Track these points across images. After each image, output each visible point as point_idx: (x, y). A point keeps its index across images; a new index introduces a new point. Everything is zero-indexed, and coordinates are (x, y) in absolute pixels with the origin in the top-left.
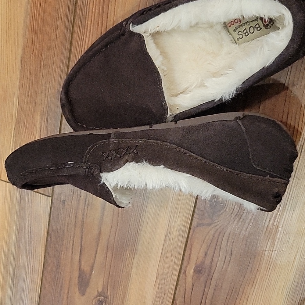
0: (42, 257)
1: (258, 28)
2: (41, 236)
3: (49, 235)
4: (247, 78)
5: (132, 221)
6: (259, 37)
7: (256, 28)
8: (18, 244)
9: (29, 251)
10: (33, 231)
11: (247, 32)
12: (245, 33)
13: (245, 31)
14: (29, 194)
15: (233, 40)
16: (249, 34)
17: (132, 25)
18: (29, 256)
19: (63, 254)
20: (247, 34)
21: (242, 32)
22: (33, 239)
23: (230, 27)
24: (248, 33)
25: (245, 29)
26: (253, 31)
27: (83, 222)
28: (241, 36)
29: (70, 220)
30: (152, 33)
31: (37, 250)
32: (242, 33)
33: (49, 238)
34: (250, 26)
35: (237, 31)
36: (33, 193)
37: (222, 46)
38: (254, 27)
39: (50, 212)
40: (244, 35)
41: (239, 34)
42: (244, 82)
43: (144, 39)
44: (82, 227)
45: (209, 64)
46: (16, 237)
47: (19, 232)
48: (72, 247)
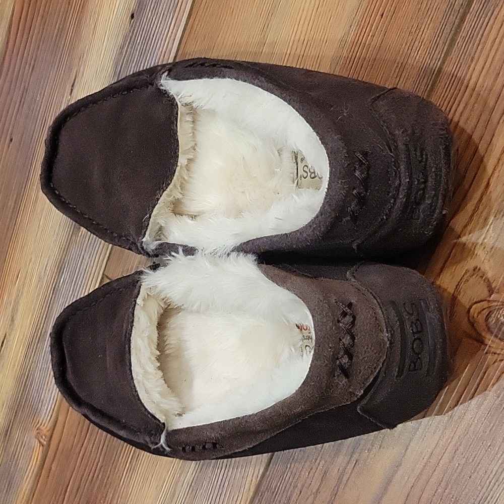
15: (295, 174)
16: (316, 176)
17: (167, 76)
20: (313, 176)
24: (315, 174)
28: (305, 175)
29: (308, 481)
32: (308, 171)
37: (273, 174)
40: (309, 174)
41: (305, 168)
43: (178, 110)
45: (243, 193)
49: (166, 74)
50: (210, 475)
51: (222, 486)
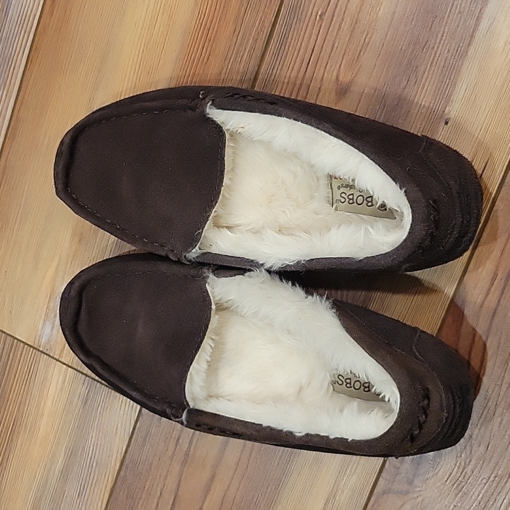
0: (102, 504)
1: (369, 202)
2: (109, 466)
3: (124, 467)
4: (319, 257)
5: (273, 466)
6: (364, 215)
7: (367, 201)
8: (65, 473)
9: (82, 489)
10: (97, 456)
11: (353, 199)
12: (350, 199)
13: (351, 197)
14: (104, 392)
15: (331, 198)
16: (354, 202)
17: (211, 105)
18: (80, 498)
19: (140, 504)
20: (351, 201)
21: (347, 195)
22: (94, 469)
23: (335, 180)
25: (353, 194)
26: (361, 202)
27: (187, 454)
28: (343, 200)
30: (231, 130)
31: (96, 489)
32: (346, 197)
33: (122, 473)
34: (361, 194)
35: (342, 190)
36: (111, 393)
37: (312, 197)
38: (365, 198)
39: (134, 429)
40: (347, 200)
41: (343, 195)
42: (312, 260)
44: (185, 462)
45: (284, 211)
46: (64, 463)
47: (72, 455)
48: (160, 494)
49: (210, 103)
50: (78, 460)
51: (90, 467)
